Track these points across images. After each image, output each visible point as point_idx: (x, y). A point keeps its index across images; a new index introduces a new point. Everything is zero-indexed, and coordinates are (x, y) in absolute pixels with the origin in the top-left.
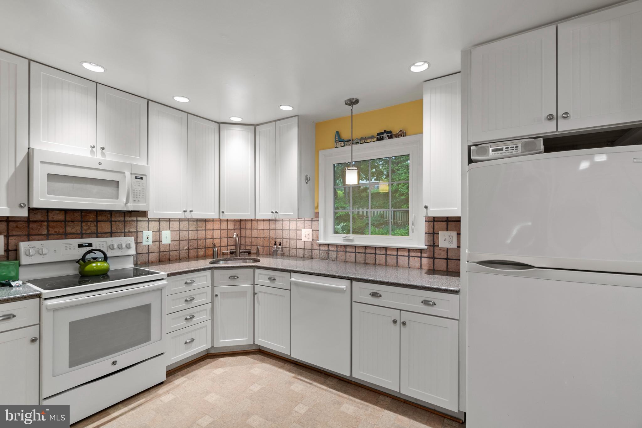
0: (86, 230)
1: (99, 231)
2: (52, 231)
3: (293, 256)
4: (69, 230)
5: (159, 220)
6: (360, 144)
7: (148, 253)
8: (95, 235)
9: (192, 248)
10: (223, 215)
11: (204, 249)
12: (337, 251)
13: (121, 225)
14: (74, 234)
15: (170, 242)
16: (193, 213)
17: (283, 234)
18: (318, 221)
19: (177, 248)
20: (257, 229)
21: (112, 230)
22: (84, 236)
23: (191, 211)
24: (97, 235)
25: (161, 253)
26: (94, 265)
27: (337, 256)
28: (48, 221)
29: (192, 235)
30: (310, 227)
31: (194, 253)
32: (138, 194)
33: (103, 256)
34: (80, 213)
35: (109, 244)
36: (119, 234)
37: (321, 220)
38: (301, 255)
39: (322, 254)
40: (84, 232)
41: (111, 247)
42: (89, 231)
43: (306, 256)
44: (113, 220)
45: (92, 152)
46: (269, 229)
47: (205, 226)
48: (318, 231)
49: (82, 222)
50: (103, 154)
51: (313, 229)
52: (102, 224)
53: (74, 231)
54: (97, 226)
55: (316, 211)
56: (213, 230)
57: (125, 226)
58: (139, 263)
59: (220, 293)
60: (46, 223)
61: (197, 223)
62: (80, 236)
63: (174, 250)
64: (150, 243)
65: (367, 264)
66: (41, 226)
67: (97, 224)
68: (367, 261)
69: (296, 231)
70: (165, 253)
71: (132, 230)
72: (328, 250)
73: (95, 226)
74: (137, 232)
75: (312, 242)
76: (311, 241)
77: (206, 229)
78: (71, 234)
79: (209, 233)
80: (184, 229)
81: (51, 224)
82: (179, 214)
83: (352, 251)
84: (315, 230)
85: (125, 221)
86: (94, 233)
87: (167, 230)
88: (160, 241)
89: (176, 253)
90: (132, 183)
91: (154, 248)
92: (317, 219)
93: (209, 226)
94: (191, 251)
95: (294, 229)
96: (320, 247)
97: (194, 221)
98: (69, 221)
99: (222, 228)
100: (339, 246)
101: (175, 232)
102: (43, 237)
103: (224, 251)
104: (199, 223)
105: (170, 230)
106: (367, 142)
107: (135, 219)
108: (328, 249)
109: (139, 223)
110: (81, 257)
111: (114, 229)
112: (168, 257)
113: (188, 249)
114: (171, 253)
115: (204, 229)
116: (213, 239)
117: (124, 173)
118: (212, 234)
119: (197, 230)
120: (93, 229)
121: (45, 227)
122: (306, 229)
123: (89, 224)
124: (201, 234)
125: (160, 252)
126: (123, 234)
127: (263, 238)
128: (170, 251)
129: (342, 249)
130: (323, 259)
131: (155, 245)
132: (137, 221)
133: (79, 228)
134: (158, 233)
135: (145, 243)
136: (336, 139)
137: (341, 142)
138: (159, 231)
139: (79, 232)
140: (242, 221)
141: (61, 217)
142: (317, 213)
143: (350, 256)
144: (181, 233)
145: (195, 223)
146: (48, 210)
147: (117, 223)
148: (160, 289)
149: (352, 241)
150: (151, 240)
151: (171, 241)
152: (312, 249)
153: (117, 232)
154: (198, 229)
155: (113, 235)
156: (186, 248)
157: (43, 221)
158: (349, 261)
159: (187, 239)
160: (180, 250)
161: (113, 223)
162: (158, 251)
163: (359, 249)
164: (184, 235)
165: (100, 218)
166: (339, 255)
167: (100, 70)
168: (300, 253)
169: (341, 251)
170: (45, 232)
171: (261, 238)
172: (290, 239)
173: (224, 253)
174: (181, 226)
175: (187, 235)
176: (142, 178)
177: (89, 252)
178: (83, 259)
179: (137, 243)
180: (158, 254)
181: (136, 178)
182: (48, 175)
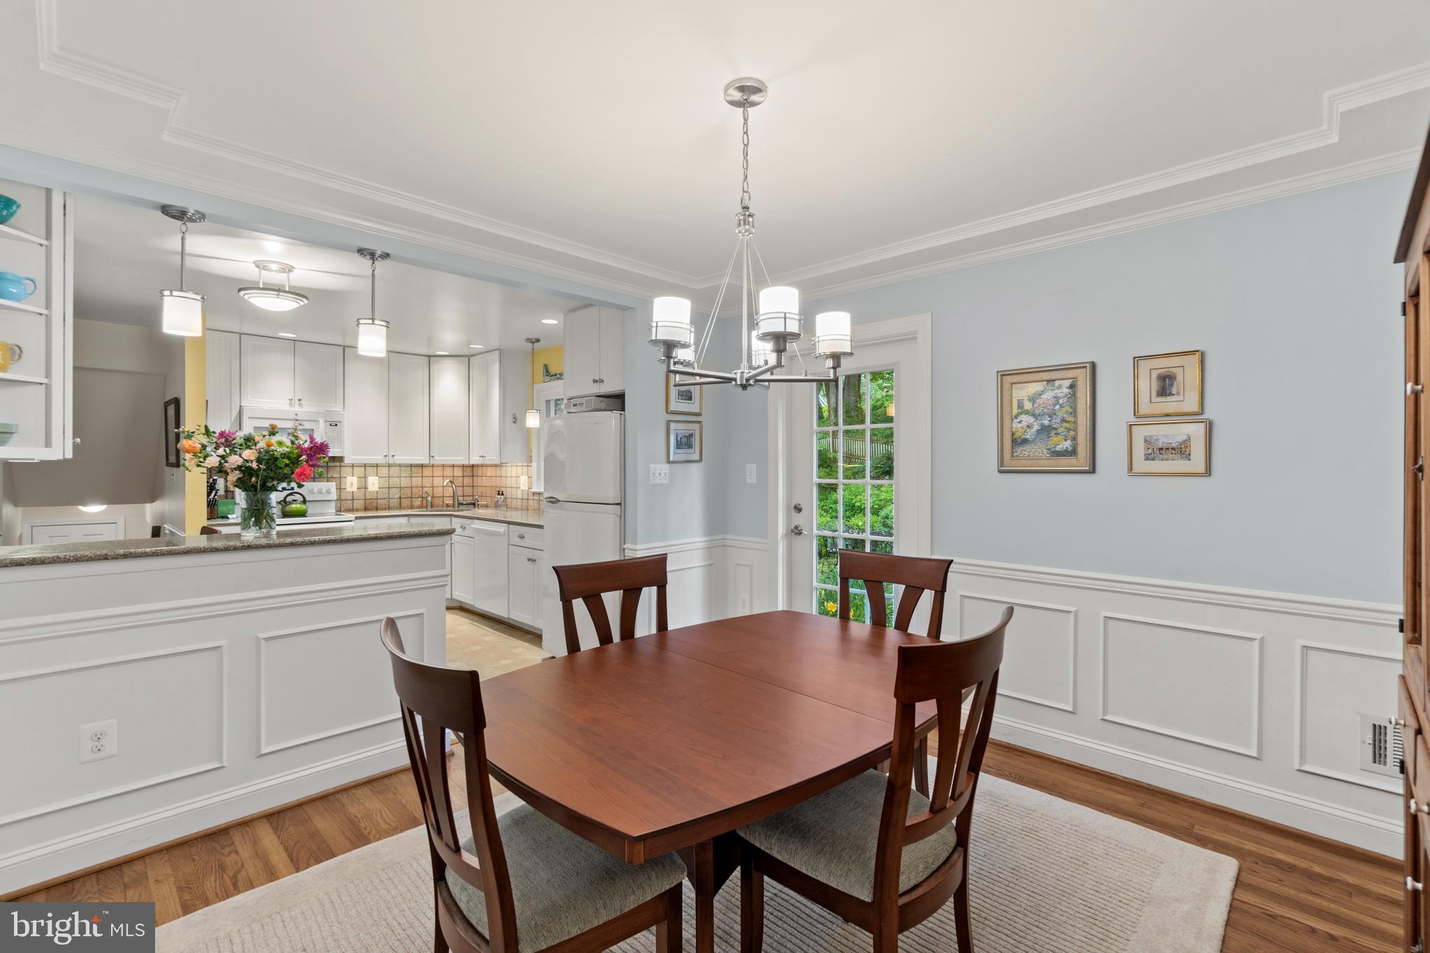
3: (514, 508)
5: (365, 466)
7: (353, 500)
9: (404, 496)
10: (436, 459)
13: (324, 471)
15: (378, 489)
16: (395, 457)
17: (505, 482)
18: (532, 466)
19: (386, 496)
20: (484, 476)
23: (393, 456)
25: (367, 501)
26: (294, 506)
29: (405, 482)
30: (526, 473)
32: (332, 440)
33: (302, 499)
35: (309, 488)
36: (322, 478)
37: (534, 464)
38: (520, 507)
39: (534, 504)
41: (312, 492)
43: (524, 507)
45: (291, 404)
46: (495, 476)
47: (422, 473)
50: (300, 405)
51: (528, 476)
55: (530, 454)
56: (433, 477)
57: (328, 471)
58: (342, 509)
61: (411, 469)
63: (383, 497)
64: (355, 489)
69: (515, 478)
70: (372, 500)
71: (335, 475)
74: (341, 477)
75: (528, 491)
76: (527, 489)
77: (424, 475)
79: (427, 480)
80: (395, 476)
82: (378, 458)
84: (530, 477)
85: (328, 467)
87: (374, 476)
88: (366, 488)
89: (385, 502)
90: (326, 431)
91: (360, 495)
92: (532, 464)
93: (427, 472)
94: (404, 500)
96: (533, 497)
97: (407, 466)
99: (445, 475)
101: (384, 478)
104: (413, 468)
105: (377, 476)
107: (338, 464)
109: (342, 468)
112: (376, 505)
113: (400, 498)
114: (379, 501)
115: (420, 475)
116: (433, 487)
117: (318, 421)
118: (432, 482)
119: (411, 477)
122: (523, 475)
124: (417, 481)
125: (365, 499)
126: (326, 479)
127: (490, 487)
128: (377, 499)
131: (360, 492)
132: (340, 466)
134: (363, 480)
135: (349, 489)
136: (544, 373)
137: (548, 377)
138: (365, 477)
142: (531, 457)
144: (391, 480)
145: (408, 469)
150: (355, 486)
152: (528, 499)
154: (413, 475)
156: (397, 496)
159: (398, 486)
160: (389, 498)
162: (363, 498)
164: (395, 482)
168: (519, 502)
171: (488, 487)
172: (511, 487)
174: (391, 472)
175: (398, 483)
176: (336, 425)
177: (290, 494)
178: (284, 500)
179: (340, 489)
180: (363, 502)
181: (331, 425)
182: (255, 427)
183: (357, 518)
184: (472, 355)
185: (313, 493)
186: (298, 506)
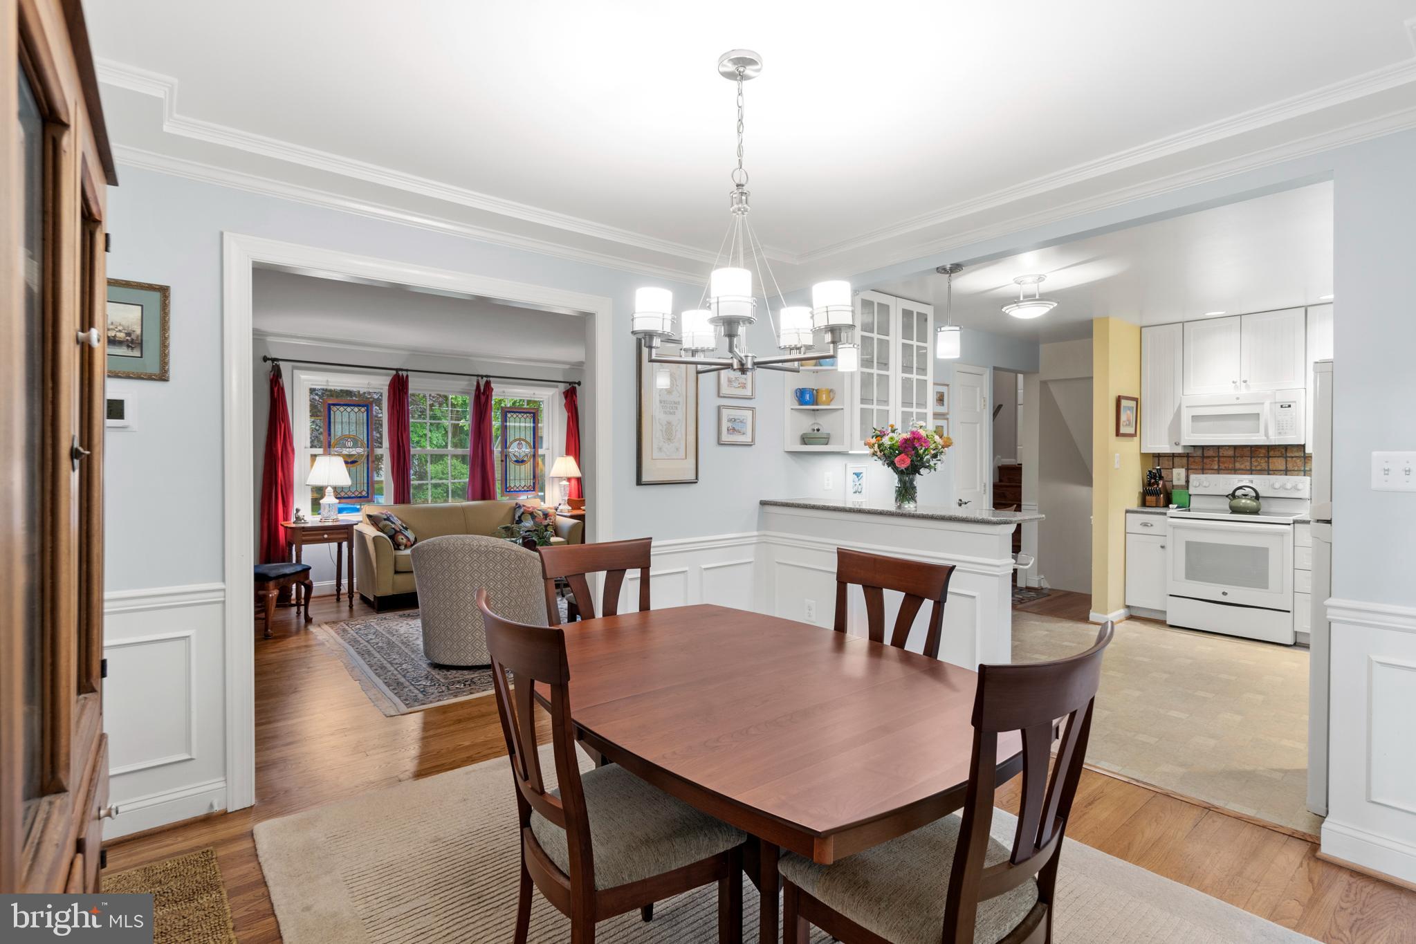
0: (1256, 466)
1: (1271, 467)
2: (1222, 466)
4: (1238, 465)
13: (1299, 462)
14: (1242, 470)
21: (1287, 467)
26: (1243, 501)
28: (1219, 457)
32: (1284, 425)
33: (1254, 495)
34: (1249, 448)
36: (1296, 472)
40: (1253, 468)
42: (1259, 468)
44: (1288, 455)
45: (1236, 387)
49: (1251, 458)
50: (1248, 387)
52: (1275, 460)
53: (1242, 467)
54: (1269, 463)
60: (1217, 459)
66: (1213, 461)
67: (1268, 460)
73: (1266, 462)
78: (1240, 469)
81: (1222, 459)
90: (1277, 413)
98: (1238, 458)
110: (1231, 493)
111: (1290, 466)
120: (1264, 465)
121: (1216, 463)
123: (1259, 459)
126: (1303, 473)
133: (1248, 464)
139: (1248, 468)
141: (1231, 453)
146: (1219, 447)
147: (1294, 459)
148: (1281, 534)
157: (1214, 457)
161: (1288, 459)
165: (1271, 453)
167: (1223, 313)
170: (1216, 467)
176: (1290, 406)
177: (1241, 488)
178: (1233, 494)
181: (1282, 406)
182: (1192, 416)
186: (1248, 502)
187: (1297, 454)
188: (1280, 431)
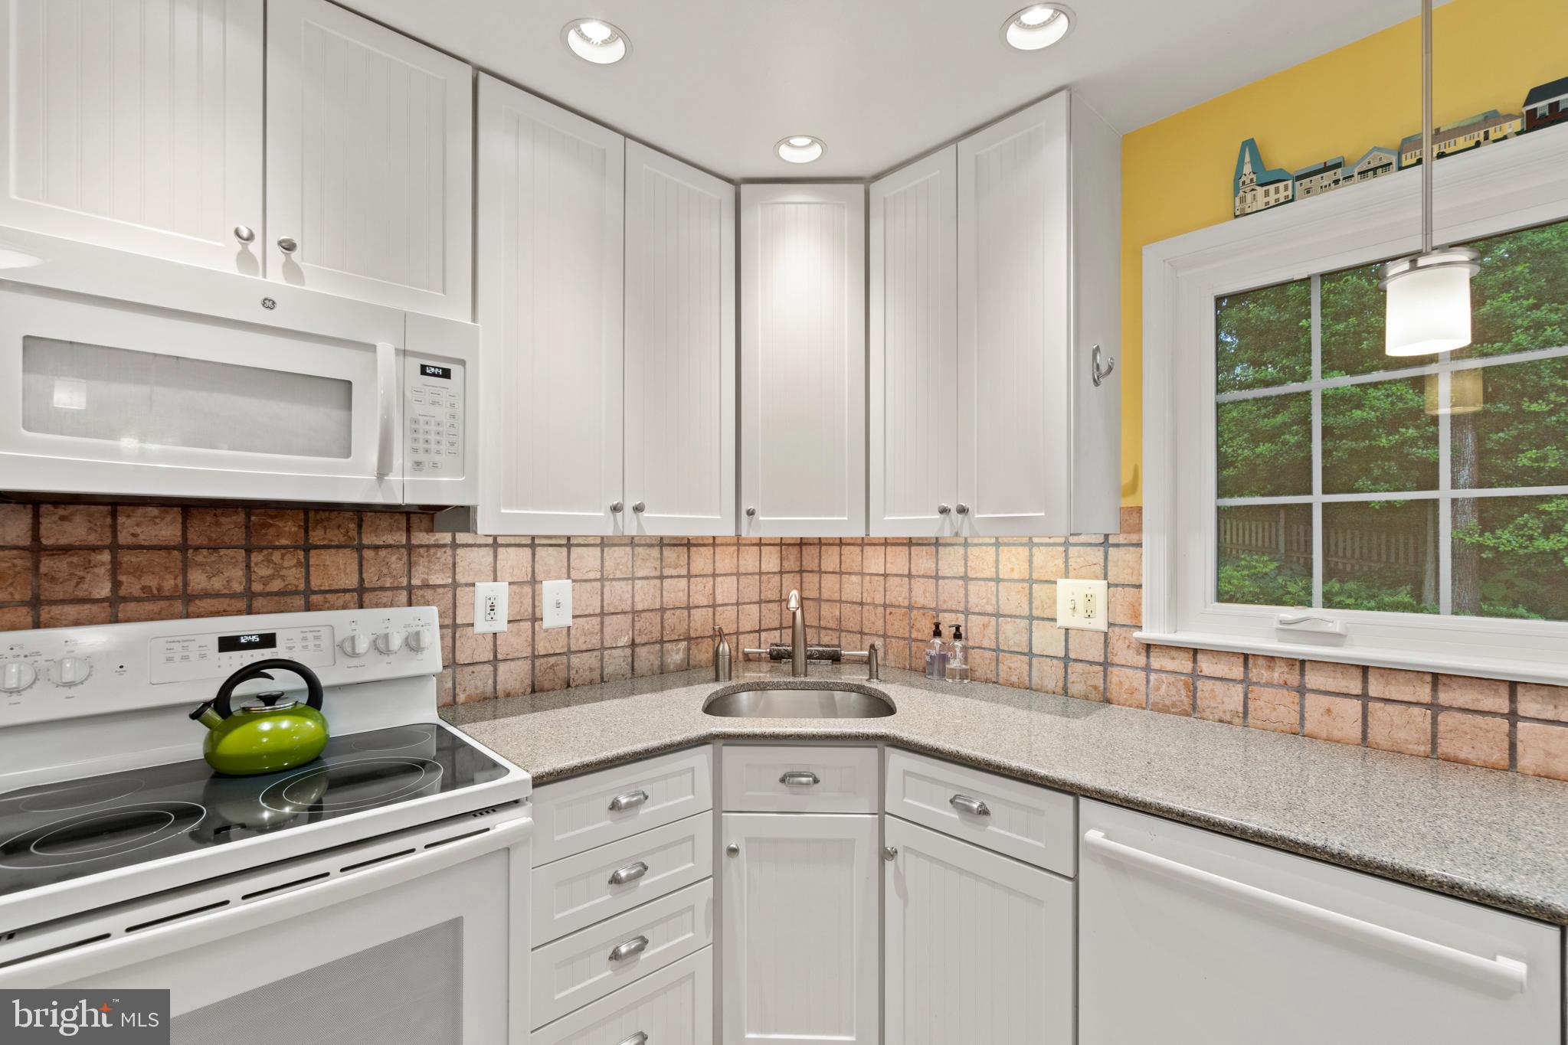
0: (266, 580)
1: (316, 582)
2: (131, 586)
3: (1012, 685)
4: (198, 580)
5: (533, 544)
6: (1400, 168)
7: (495, 661)
8: (299, 601)
9: (644, 639)
10: (750, 523)
11: (685, 643)
12: (1246, 681)
13: (396, 562)
14: (217, 595)
15: (569, 622)
16: (645, 514)
17: (966, 595)
18: (1139, 545)
19: (595, 641)
20: (862, 574)
21: (362, 580)
22: (258, 603)
23: (638, 509)
24: (309, 599)
25: (538, 662)
26: (266, 726)
27: (1245, 706)
28: (114, 547)
29: (646, 595)
30: (1099, 569)
31: (652, 658)
32: (433, 437)
33: (303, 688)
34: (241, 518)
35: (339, 638)
36: (389, 593)
37: (1154, 541)
38: (1051, 684)
39: (1158, 689)
40: (257, 587)
41: (347, 649)
42: (276, 585)
43: (1075, 688)
44: (366, 541)
45: (245, 259)
46: (910, 576)
47: (689, 564)
48: (1140, 586)
49: (249, 551)
50: (292, 271)
51: (1112, 579)
52: (328, 557)
53: (217, 584)
54: (307, 567)
55: (1128, 502)
56: (714, 575)
57: (410, 565)
58: (462, 698)
59: (748, 840)
60: (106, 557)
61: (661, 554)
62: (242, 604)
63: (584, 647)
64: (501, 625)
65: (1447, 760)
66: (88, 566)
67: (307, 559)
68: (1444, 747)
69: (1026, 585)
70: (552, 660)
71: (436, 579)
72: (1195, 675)
73: (299, 564)
74: (455, 585)
75: (1106, 634)
76: (1105, 628)
77: (693, 571)
78: (207, 595)
79: (700, 587)
80: (619, 575)
81: (128, 558)
82: (594, 521)
83: (1345, 690)
84: (1123, 586)
85: (410, 548)
86: (296, 592)
87: (559, 578)
88: (535, 619)
89: (592, 660)
90: (408, 394)
91: (515, 643)
92: (1134, 538)
93: (701, 561)
94: (642, 652)
95: (1016, 576)
96: (1148, 657)
97: (651, 545)
98: (197, 549)
99: (742, 570)
100: (1261, 662)
101: (588, 584)
102: (95, 608)
103: (750, 647)
104: (667, 551)
105: (569, 577)
106: (1448, 151)
107: (446, 538)
108: (1194, 669)
109: (460, 551)
111: (371, 577)
112: (562, 673)
113: (633, 645)
114: (575, 660)
115: (684, 572)
116: (714, 606)
117: (372, 348)
118: (711, 592)
119: (662, 578)
120: (294, 576)
121: (102, 571)
122: (1076, 577)
123: (276, 556)
124: (675, 591)
125: (535, 657)
126: (403, 596)
127: (885, 606)
128: (569, 652)
129: (1276, 675)
130: (1168, 712)
131: (518, 634)
132: (455, 545)
133: (238, 573)
134: (527, 590)
135: (482, 626)
136: (1244, 178)
137: (1272, 188)
138: (534, 581)
139: (238, 587)
140: (806, 544)
141: (169, 531)
142: (1135, 511)
143: (1329, 711)
144: (607, 590)
145: (655, 552)
146: (116, 505)
147: (383, 553)
149: (1336, 638)
150: (503, 613)
151: (574, 617)
152: (1106, 664)
153: (382, 589)
154: (667, 572)
155: (367, 597)
156: (625, 640)
157: (95, 549)
158: (1324, 735)
159: (628, 608)
160: (603, 648)
161: (367, 553)
162: (528, 652)
163: (1388, 683)
164: (619, 594)
165: (317, 536)
166: (1261, 703)
168: (1049, 675)
169: (1269, 684)
170: (104, 590)
171: (876, 606)
172: (998, 615)
173: (750, 656)
174: (609, 564)
175: (627, 596)
176: (446, 374)
177: (253, 671)
178: (222, 702)
179: (452, 628)
180: (527, 664)
181: (423, 370)
183: (539, 782)
184: (877, 177)
185: (354, 654)
186: (285, 724)
187: (389, 539)
188: (420, 457)
